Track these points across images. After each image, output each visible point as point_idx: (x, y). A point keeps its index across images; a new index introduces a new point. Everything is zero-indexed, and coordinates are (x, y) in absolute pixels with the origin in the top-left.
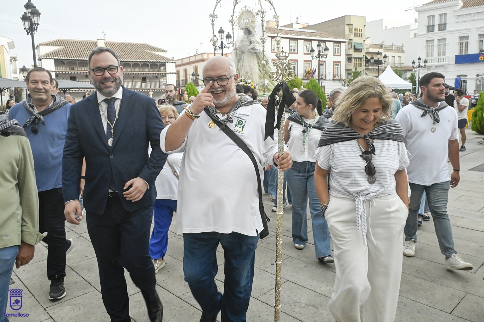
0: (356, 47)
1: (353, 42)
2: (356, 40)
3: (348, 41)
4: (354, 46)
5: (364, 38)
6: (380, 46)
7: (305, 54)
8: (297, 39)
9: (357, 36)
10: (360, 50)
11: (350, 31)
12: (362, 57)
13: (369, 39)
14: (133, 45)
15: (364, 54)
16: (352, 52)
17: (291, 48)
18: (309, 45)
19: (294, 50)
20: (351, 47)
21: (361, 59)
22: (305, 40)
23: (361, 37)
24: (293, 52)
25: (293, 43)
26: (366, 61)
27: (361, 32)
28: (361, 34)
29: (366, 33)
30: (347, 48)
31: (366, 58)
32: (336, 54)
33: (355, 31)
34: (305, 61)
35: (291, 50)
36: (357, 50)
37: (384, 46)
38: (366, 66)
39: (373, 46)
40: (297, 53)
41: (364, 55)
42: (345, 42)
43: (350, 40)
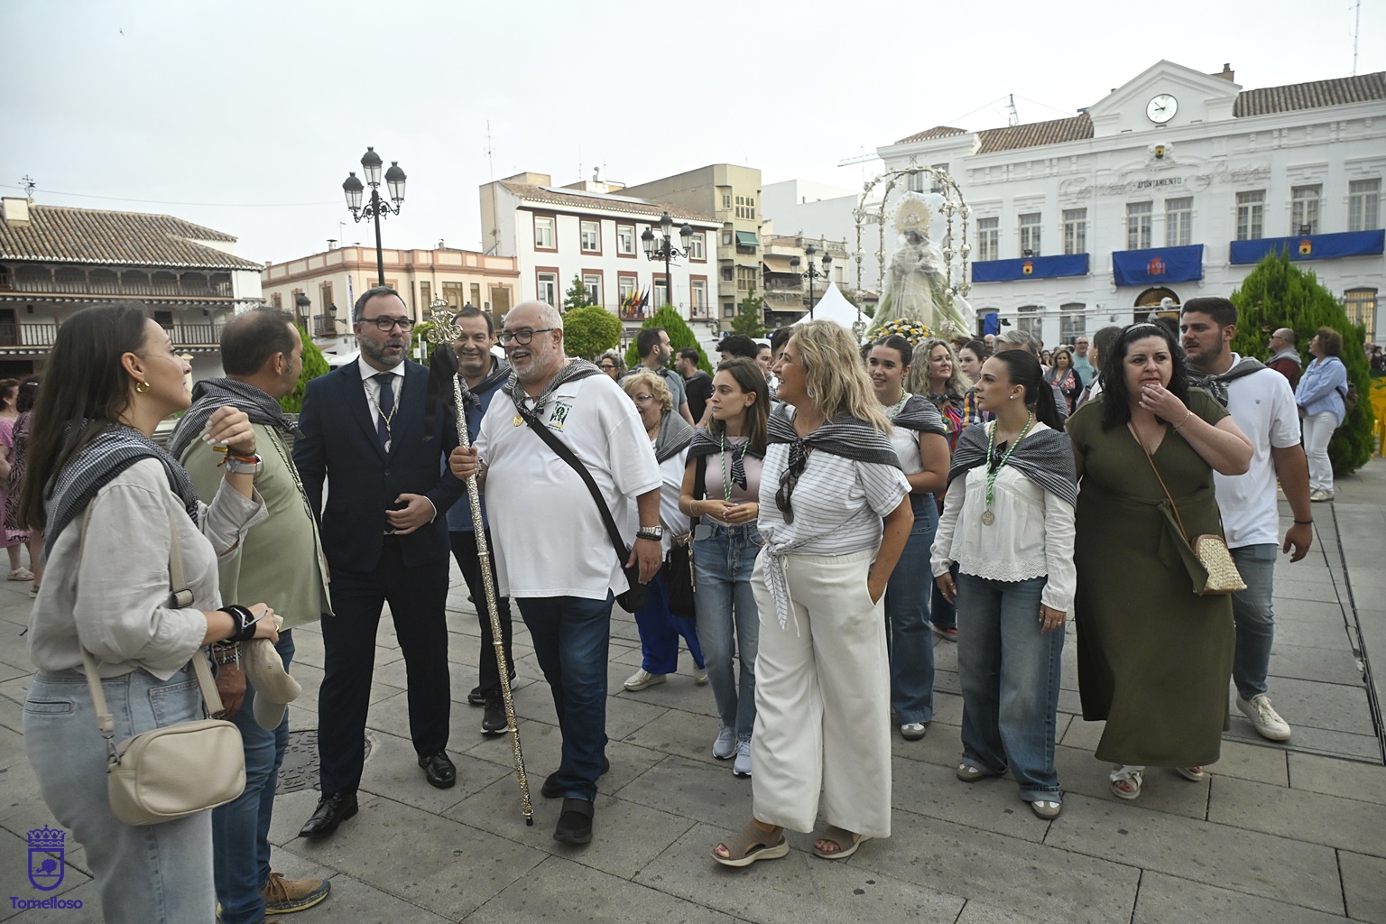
0: (743, 242)
1: (735, 228)
2: (740, 225)
3: (722, 226)
4: (738, 240)
5: (758, 222)
6: (794, 242)
7: (619, 255)
8: (598, 218)
9: (743, 216)
10: (751, 250)
11: (727, 202)
12: (757, 265)
13: (769, 223)
15: (762, 259)
16: (731, 253)
17: (584, 239)
18: (628, 234)
19: (593, 246)
20: (731, 243)
21: (754, 270)
22: (619, 221)
23: (753, 217)
24: (589, 250)
25: (588, 227)
26: (764, 275)
27: (750, 207)
28: (753, 211)
29: (763, 209)
30: (720, 245)
31: (766, 268)
32: (696, 258)
33: (738, 203)
34: (620, 273)
35: (586, 245)
36: (745, 249)
37: (803, 241)
38: (765, 288)
39: (779, 240)
40: (600, 254)
41: (760, 262)
42: (715, 229)
43: (726, 224)
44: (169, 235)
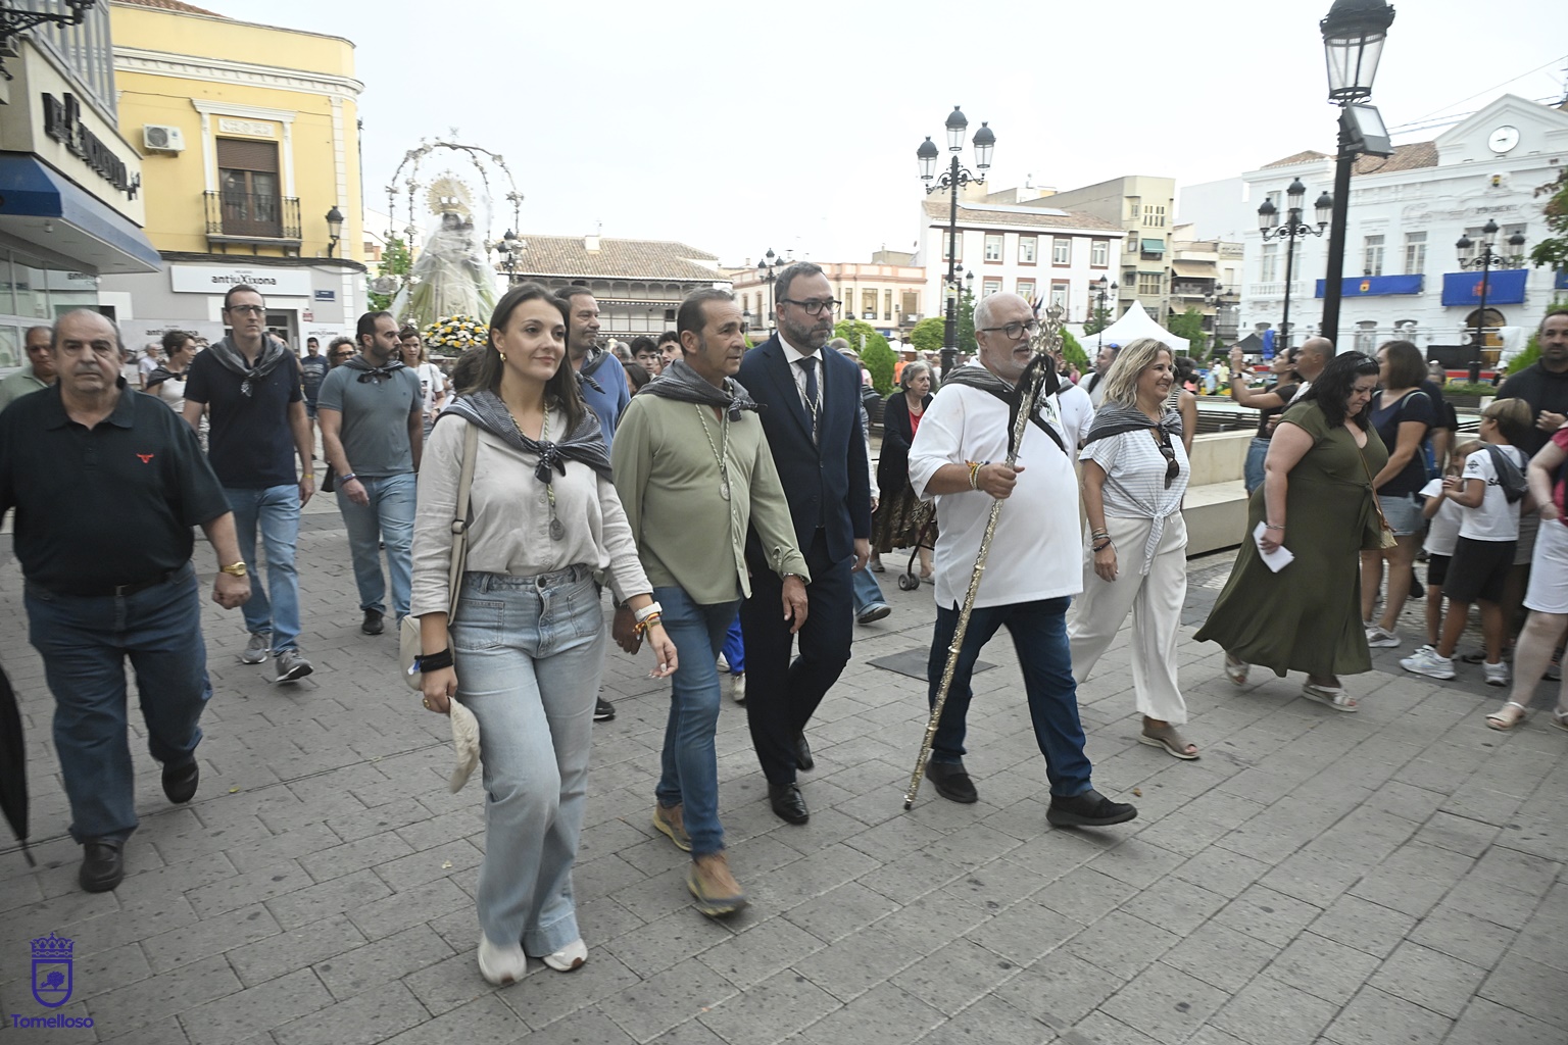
0: (1147, 249)
1: (1140, 237)
2: (1146, 233)
3: (1126, 234)
4: (1142, 248)
5: (1168, 228)
6: (1211, 247)
7: (1020, 264)
8: (1001, 232)
9: (1151, 224)
10: (1158, 256)
11: (1135, 211)
12: (1162, 270)
13: (1190, 227)
14: (652, 245)
15: (1170, 265)
16: (1135, 260)
17: (988, 251)
18: (1031, 245)
19: (996, 256)
20: (1135, 250)
21: (1158, 275)
22: (1022, 233)
23: (1162, 225)
24: (992, 259)
25: (993, 239)
26: (1172, 280)
27: (1160, 215)
28: (1162, 219)
29: (1175, 215)
30: (1125, 251)
31: (1174, 274)
32: (1098, 264)
33: (1146, 211)
34: (1019, 280)
35: (989, 255)
36: (1147, 256)
37: (1221, 246)
38: (1172, 292)
39: (1197, 245)
40: (1001, 263)
41: (1167, 268)
42: (1120, 237)
43: (1131, 232)
44: (677, 257)
